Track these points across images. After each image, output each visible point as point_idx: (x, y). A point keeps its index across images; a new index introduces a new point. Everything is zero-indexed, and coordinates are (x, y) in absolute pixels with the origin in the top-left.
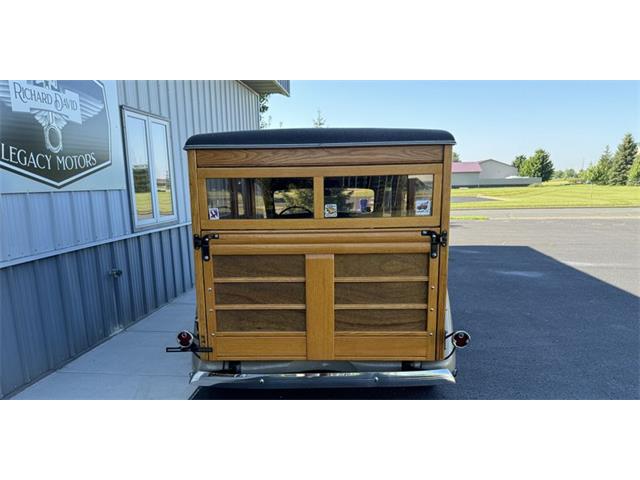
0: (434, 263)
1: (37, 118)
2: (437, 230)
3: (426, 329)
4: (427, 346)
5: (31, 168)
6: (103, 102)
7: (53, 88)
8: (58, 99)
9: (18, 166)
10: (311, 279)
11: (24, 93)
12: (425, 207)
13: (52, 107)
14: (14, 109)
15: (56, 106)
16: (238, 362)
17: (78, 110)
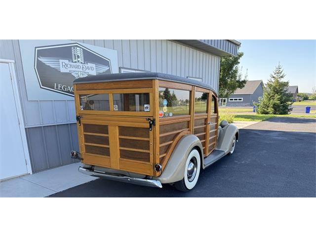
0: (151, 133)
1: (72, 74)
2: (152, 118)
3: (149, 162)
4: (150, 170)
5: (68, 92)
6: (109, 66)
7: (81, 63)
8: (84, 66)
9: (62, 91)
10: (110, 135)
11: (67, 66)
12: (148, 108)
13: (81, 70)
14: (61, 72)
15: (83, 70)
16: (94, 166)
17: (95, 70)
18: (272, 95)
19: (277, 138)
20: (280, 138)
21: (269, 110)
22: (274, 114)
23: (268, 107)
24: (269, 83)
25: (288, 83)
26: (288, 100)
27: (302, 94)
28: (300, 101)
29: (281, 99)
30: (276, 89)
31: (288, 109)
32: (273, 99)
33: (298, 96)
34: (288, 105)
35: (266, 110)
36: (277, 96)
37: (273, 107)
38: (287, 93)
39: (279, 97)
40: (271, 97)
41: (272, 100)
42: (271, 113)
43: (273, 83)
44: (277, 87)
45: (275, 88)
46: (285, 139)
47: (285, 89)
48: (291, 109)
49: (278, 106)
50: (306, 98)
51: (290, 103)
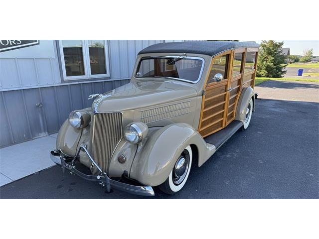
18: (265, 56)
19: (273, 110)
20: (277, 110)
21: (262, 73)
22: (268, 76)
23: (261, 69)
24: (263, 43)
25: (282, 44)
26: (282, 62)
27: (293, 56)
28: (291, 63)
29: (275, 61)
30: (270, 50)
31: (281, 71)
32: (267, 61)
33: (289, 58)
34: (282, 68)
35: (258, 72)
36: (270, 58)
37: (266, 70)
38: (281, 54)
39: (272, 58)
40: (264, 58)
41: (265, 62)
42: (264, 75)
43: (267, 43)
44: (271, 48)
45: (268, 49)
46: (284, 111)
47: (279, 50)
48: (285, 72)
49: (272, 69)
50: (296, 60)
51: (284, 65)
